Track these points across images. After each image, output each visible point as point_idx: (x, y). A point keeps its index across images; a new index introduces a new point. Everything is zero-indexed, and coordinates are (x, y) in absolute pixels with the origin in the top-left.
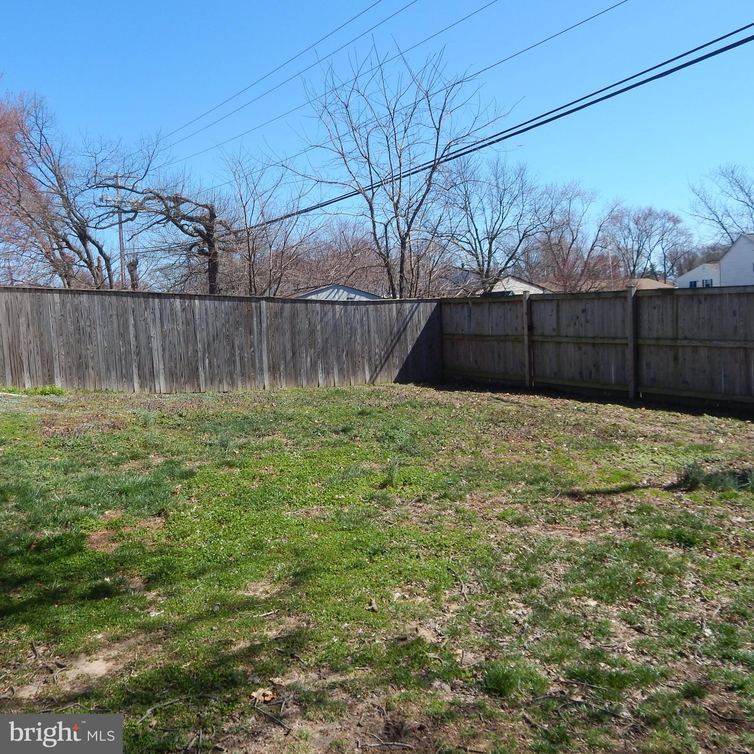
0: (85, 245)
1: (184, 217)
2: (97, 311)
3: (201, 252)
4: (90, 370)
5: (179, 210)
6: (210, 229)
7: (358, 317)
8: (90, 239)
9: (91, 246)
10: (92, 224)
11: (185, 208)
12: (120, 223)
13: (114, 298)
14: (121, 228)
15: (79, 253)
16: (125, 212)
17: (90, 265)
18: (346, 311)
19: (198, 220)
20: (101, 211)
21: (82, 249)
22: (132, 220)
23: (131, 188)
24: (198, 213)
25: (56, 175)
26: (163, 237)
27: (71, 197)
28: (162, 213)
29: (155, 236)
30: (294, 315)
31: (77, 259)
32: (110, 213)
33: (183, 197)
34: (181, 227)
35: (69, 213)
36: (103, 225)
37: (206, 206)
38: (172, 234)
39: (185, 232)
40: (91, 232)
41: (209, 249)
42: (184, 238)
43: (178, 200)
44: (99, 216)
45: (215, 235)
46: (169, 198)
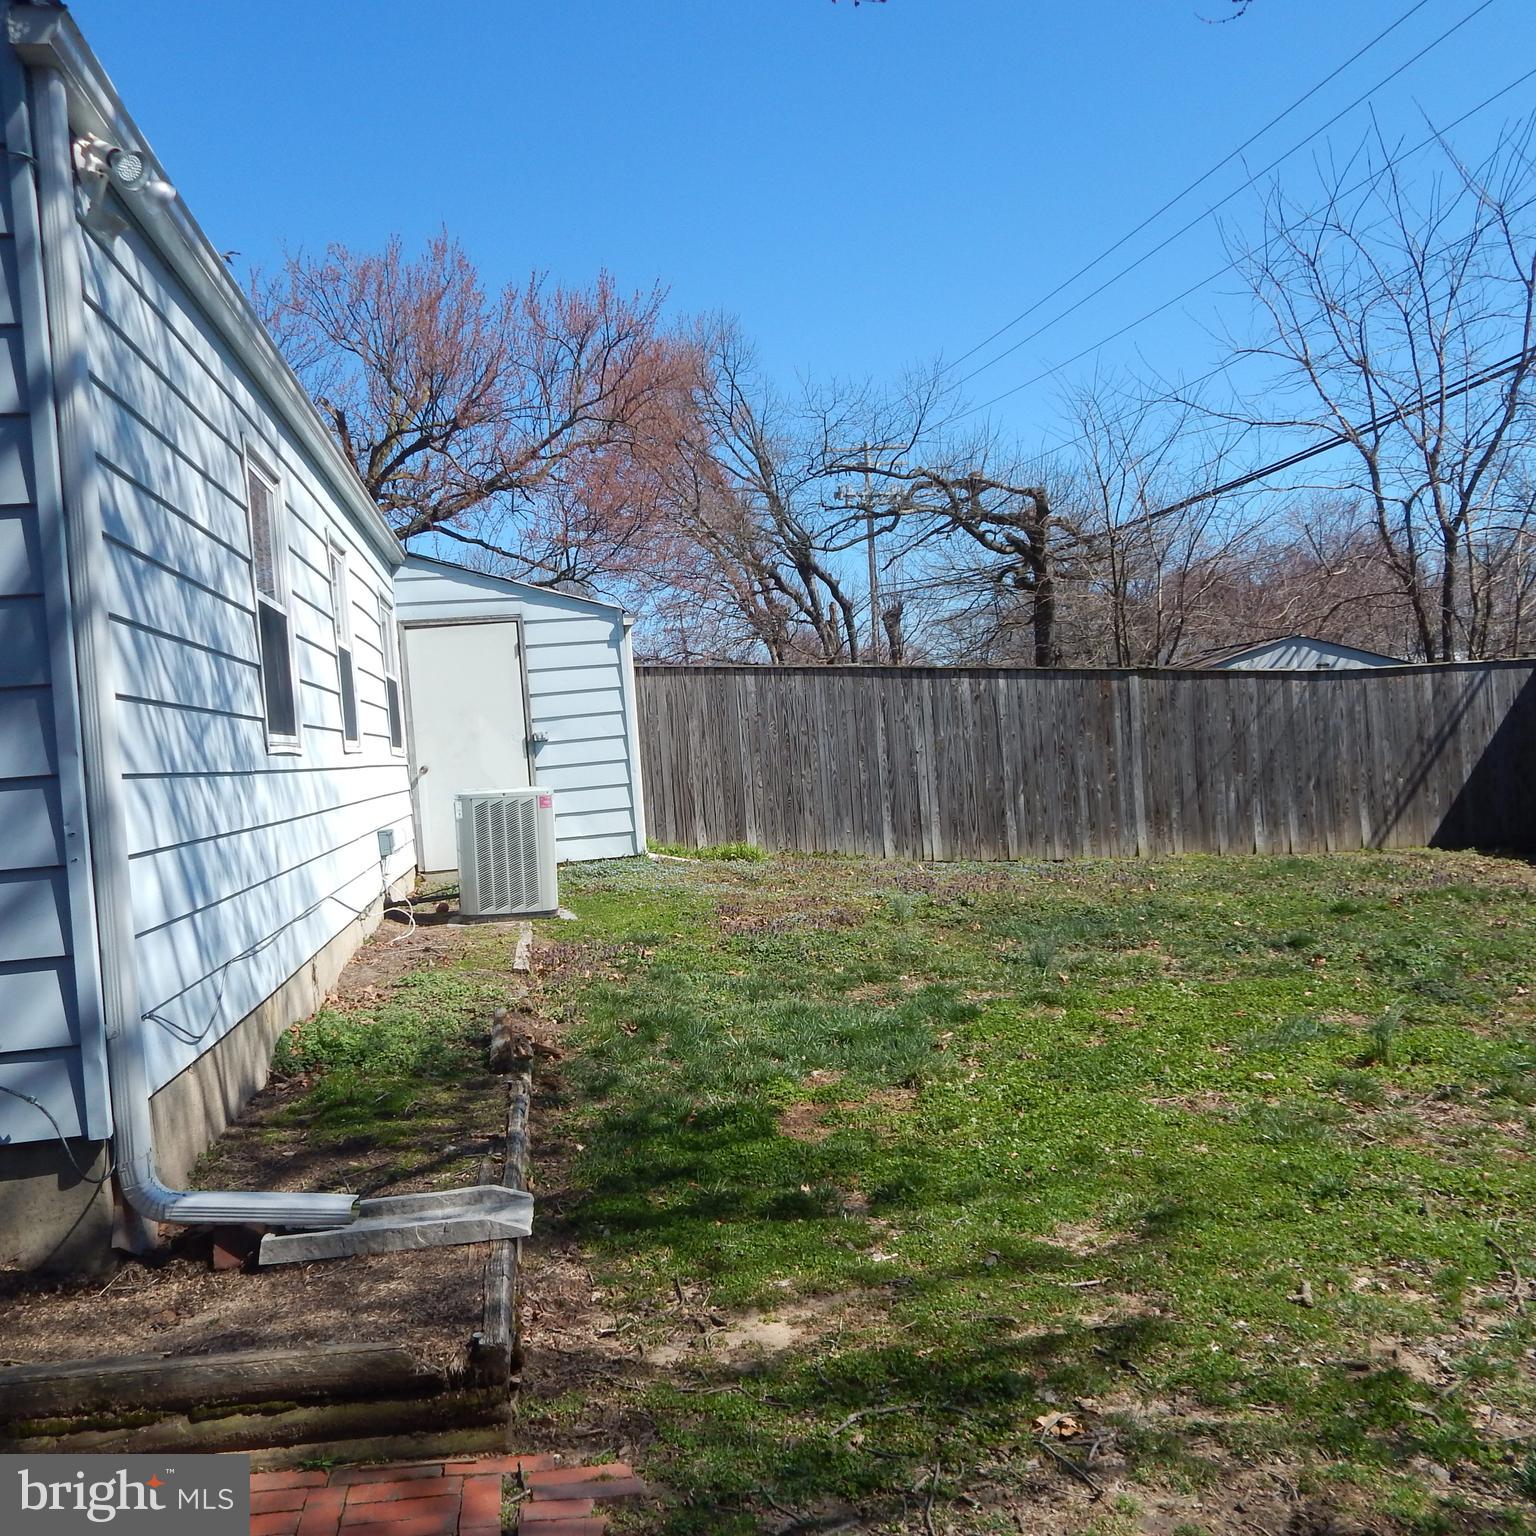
0: (807, 581)
1: (987, 517)
2: (820, 705)
3: (1021, 583)
4: (807, 814)
5: (976, 504)
6: (1037, 536)
7: (1341, 704)
8: (816, 570)
9: (819, 585)
10: (819, 543)
11: (988, 499)
12: (871, 536)
13: (849, 680)
14: (871, 546)
15: (797, 598)
16: (877, 516)
17: (816, 619)
18: (1314, 693)
19: (1014, 520)
20: (834, 518)
21: (803, 589)
22: (890, 529)
23: (886, 469)
24: (1015, 506)
25: (758, 457)
26: (949, 557)
27: (782, 494)
28: (944, 512)
29: (932, 557)
30: (1199, 705)
31: (795, 608)
32: (850, 519)
33: (985, 478)
34: (981, 538)
35: (780, 526)
36: (837, 542)
37: (1029, 493)
38: (965, 551)
39: (989, 546)
40: (818, 558)
41: (1037, 578)
42: (990, 557)
43: (975, 485)
44: (832, 527)
45: (1047, 548)
46: (958, 483)
